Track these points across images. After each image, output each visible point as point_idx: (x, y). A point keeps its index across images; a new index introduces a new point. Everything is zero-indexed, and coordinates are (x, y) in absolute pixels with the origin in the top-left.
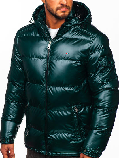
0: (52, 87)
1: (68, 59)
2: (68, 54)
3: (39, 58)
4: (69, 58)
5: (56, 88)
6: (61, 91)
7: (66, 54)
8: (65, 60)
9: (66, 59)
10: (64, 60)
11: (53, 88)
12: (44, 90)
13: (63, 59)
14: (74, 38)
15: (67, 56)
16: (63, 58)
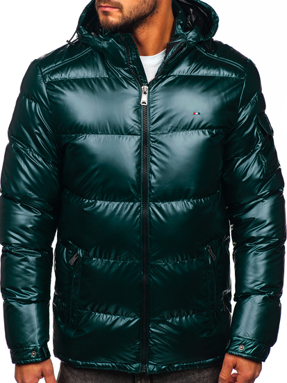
0: (163, 202)
1: (200, 127)
2: (199, 114)
3: (123, 134)
4: (202, 124)
5: (174, 203)
6: (185, 210)
7: (194, 114)
8: (193, 129)
9: (195, 126)
10: (190, 132)
11: (166, 206)
12: (138, 214)
13: (187, 127)
14: (200, 74)
15: (197, 119)
16: (186, 125)
